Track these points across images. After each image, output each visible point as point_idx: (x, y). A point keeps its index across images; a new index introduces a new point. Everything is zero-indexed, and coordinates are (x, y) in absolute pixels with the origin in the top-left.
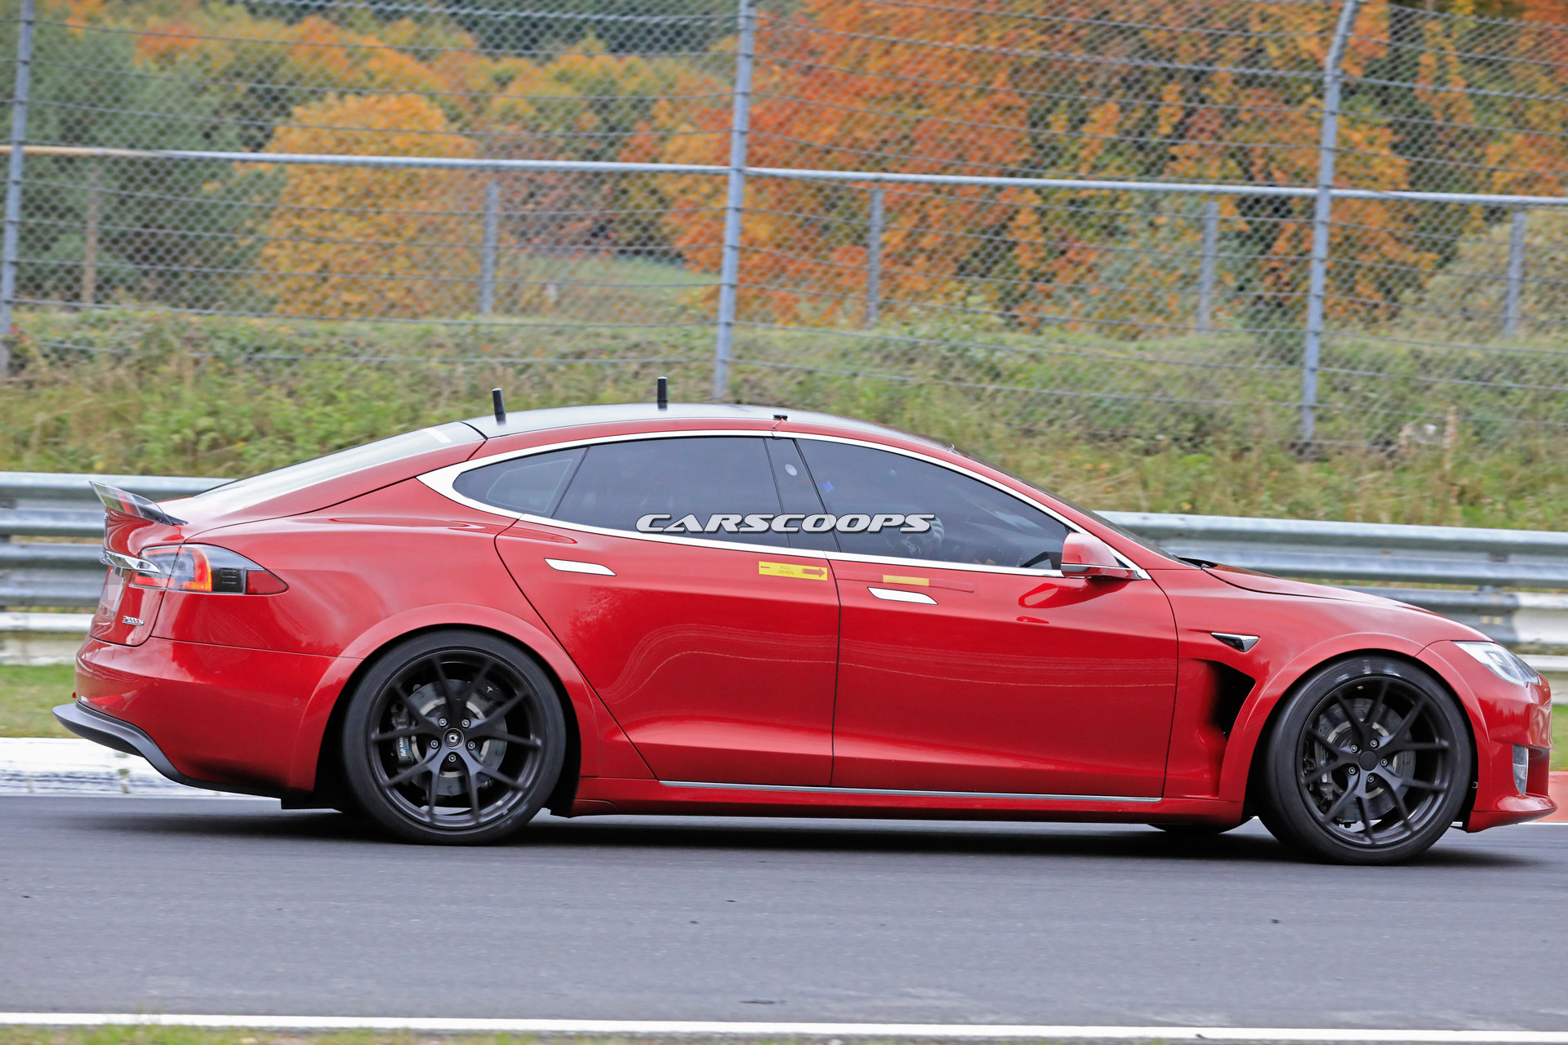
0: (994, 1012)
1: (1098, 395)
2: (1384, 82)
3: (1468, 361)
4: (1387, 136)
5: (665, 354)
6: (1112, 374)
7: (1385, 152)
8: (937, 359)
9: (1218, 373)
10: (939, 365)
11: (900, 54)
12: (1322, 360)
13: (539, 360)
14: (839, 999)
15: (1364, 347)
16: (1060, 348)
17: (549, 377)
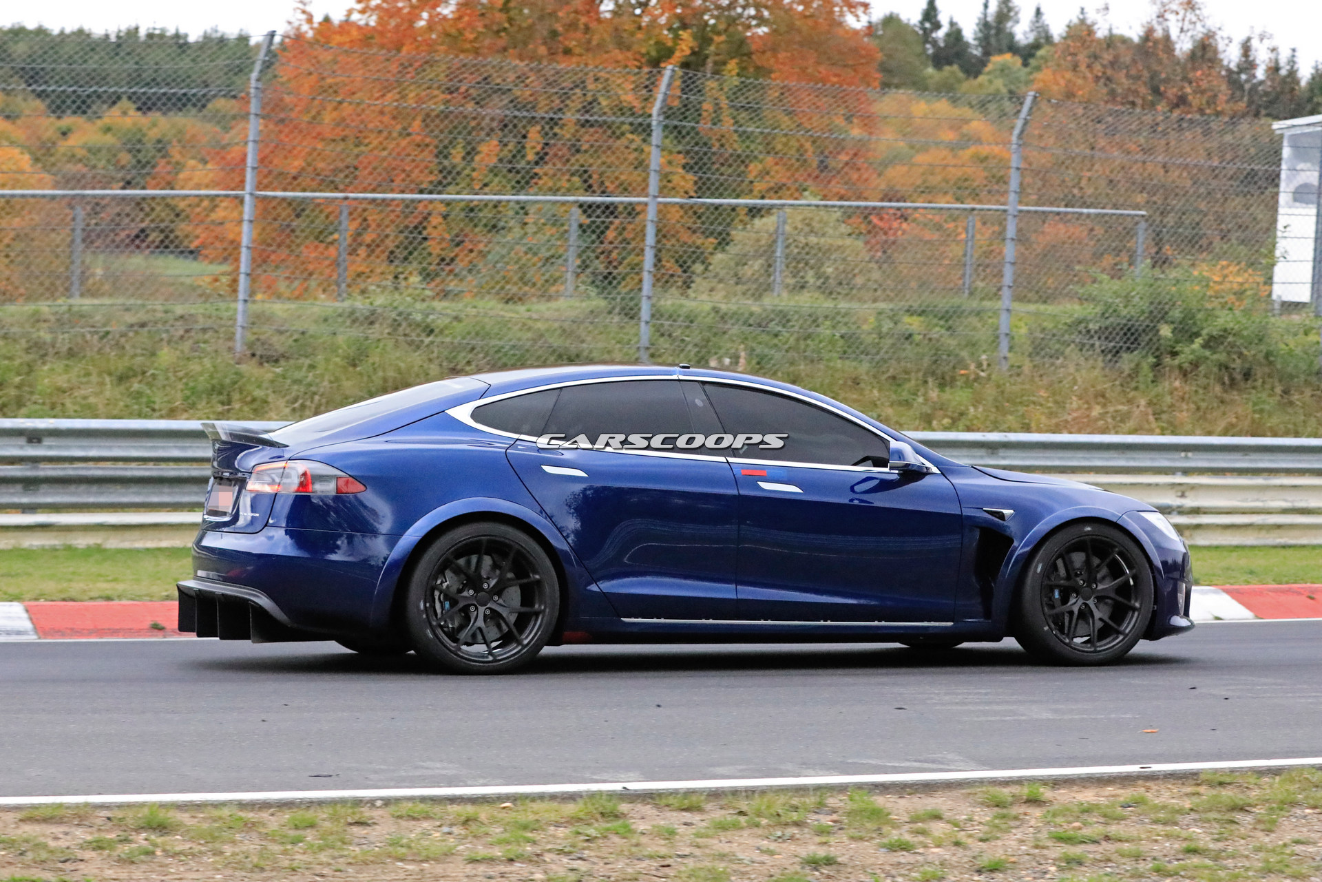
0: (484, 778)
1: (501, 343)
2: (676, 123)
3: (751, 314)
4: (681, 160)
5: (202, 322)
6: (509, 329)
7: (681, 171)
8: (389, 321)
9: (582, 327)
10: (391, 326)
11: (347, 109)
12: (653, 316)
13: (114, 328)
14: (376, 772)
15: (681, 306)
16: (474, 311)
17: (123, 340)
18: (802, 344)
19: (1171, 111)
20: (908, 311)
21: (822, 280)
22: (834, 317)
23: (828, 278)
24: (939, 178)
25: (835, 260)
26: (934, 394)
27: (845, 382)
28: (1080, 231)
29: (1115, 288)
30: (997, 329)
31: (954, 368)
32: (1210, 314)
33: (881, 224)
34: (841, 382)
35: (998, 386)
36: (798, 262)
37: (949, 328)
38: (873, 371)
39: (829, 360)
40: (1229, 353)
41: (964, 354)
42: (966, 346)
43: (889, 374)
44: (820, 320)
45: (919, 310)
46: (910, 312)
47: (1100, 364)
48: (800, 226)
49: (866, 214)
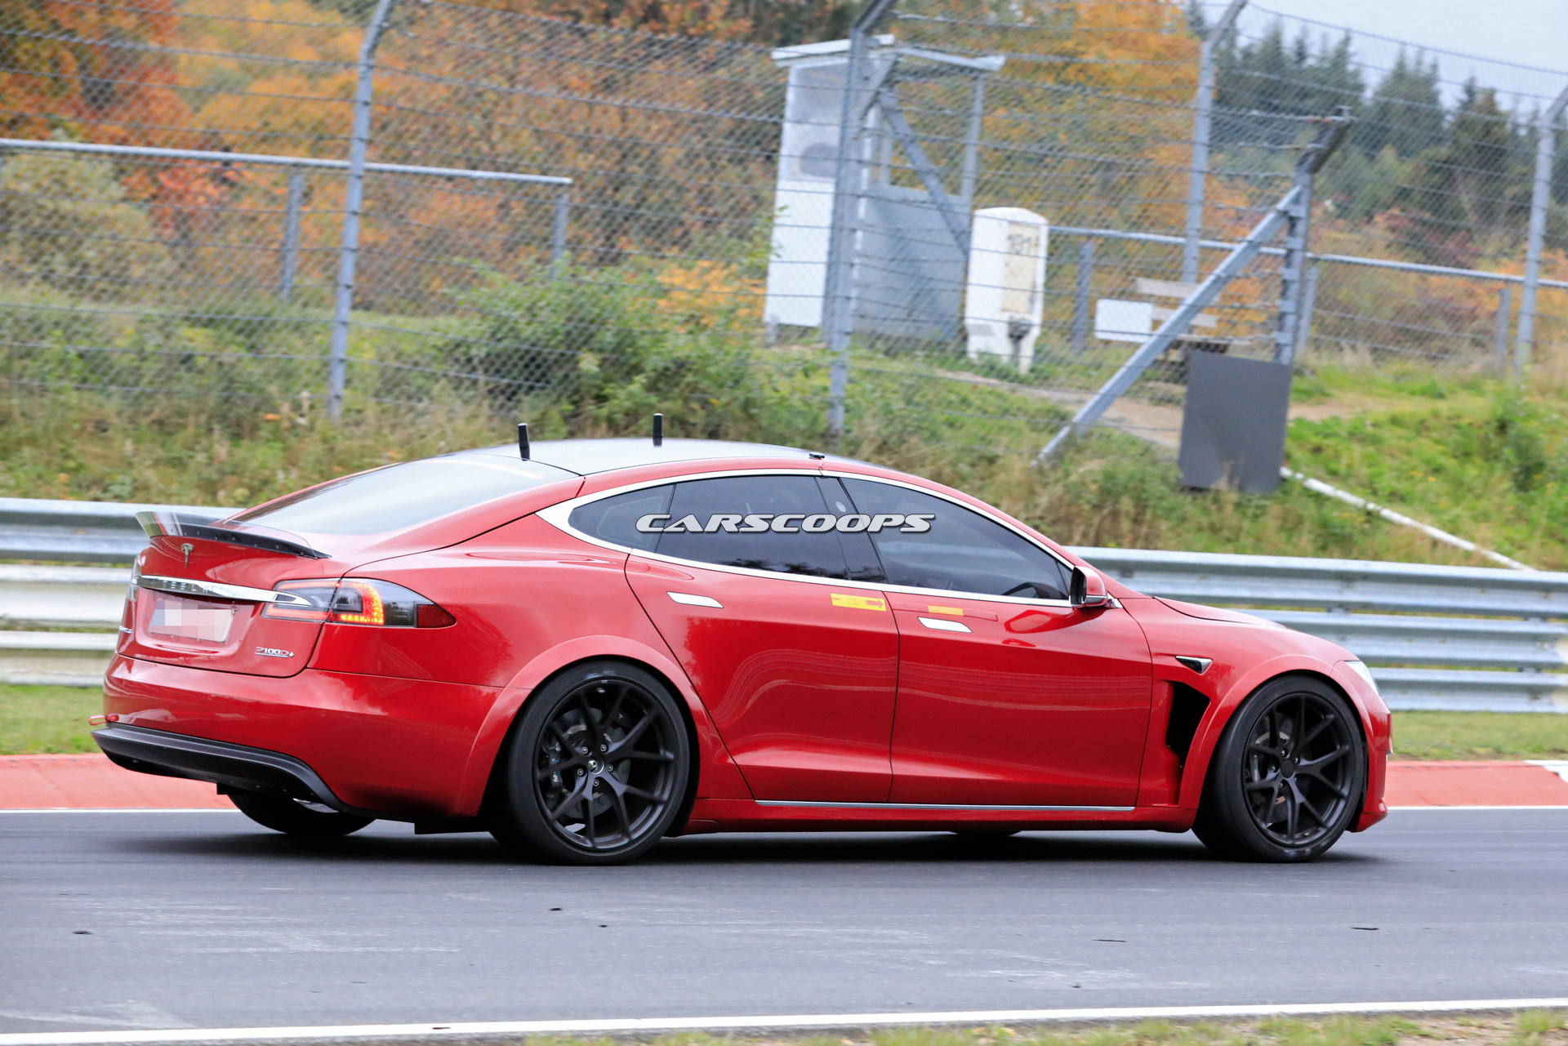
18: (17, 365)
19: (634, 28)
20: (186, 319)
21: (76, 270)
22: (69, 326)
23: (86, 266)
24: (289, 121)
25: (101, 238)
26: (222, 449)
27: (83, 429)
28: (485, 209)
29: (514, 293)
30: (326, 352)
31: (257, 409)
32: (659, 338)
33: (171, 185)
34: (76, 426)
35: (325, 440)
36: (41, 239)
37: (252, 348)
38: (129, 411)
39: (59, 392)
40: (686, 400)
41: (273, 389)
42: (278, 375)
43: (153, 416)
44: (45, 330)
45: (206, 317)
46: (193, 321)
47: (485, 410)
48: (46, 183)
49: (154, 167)
